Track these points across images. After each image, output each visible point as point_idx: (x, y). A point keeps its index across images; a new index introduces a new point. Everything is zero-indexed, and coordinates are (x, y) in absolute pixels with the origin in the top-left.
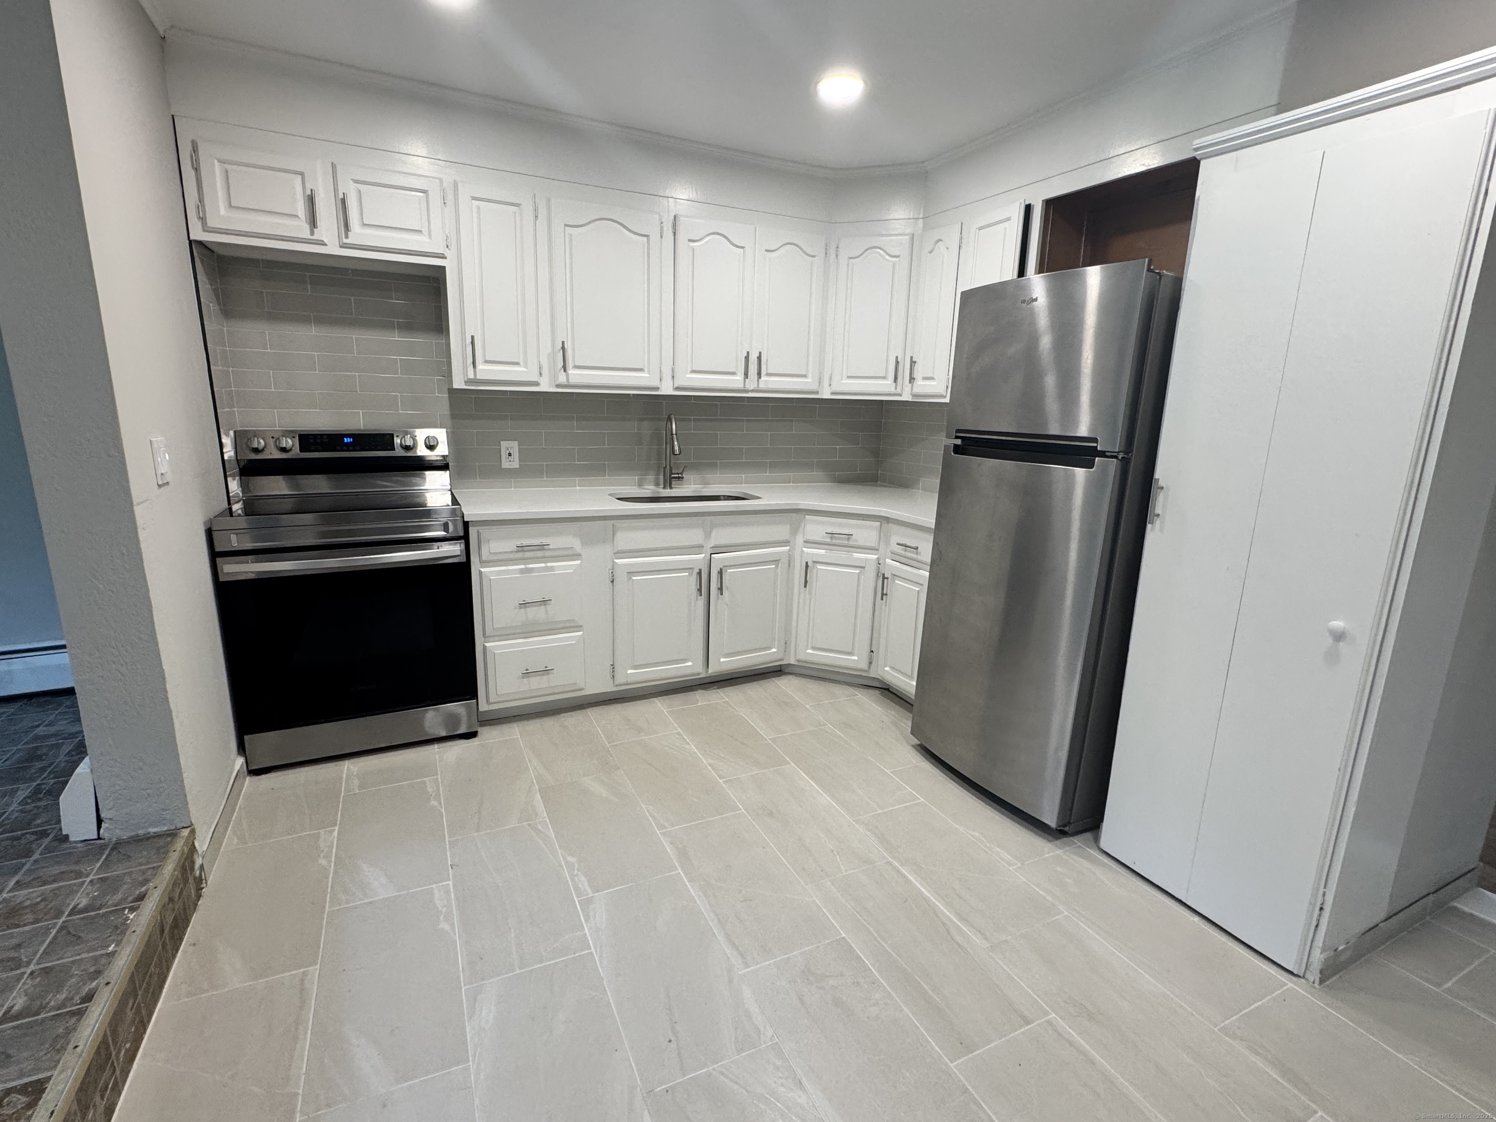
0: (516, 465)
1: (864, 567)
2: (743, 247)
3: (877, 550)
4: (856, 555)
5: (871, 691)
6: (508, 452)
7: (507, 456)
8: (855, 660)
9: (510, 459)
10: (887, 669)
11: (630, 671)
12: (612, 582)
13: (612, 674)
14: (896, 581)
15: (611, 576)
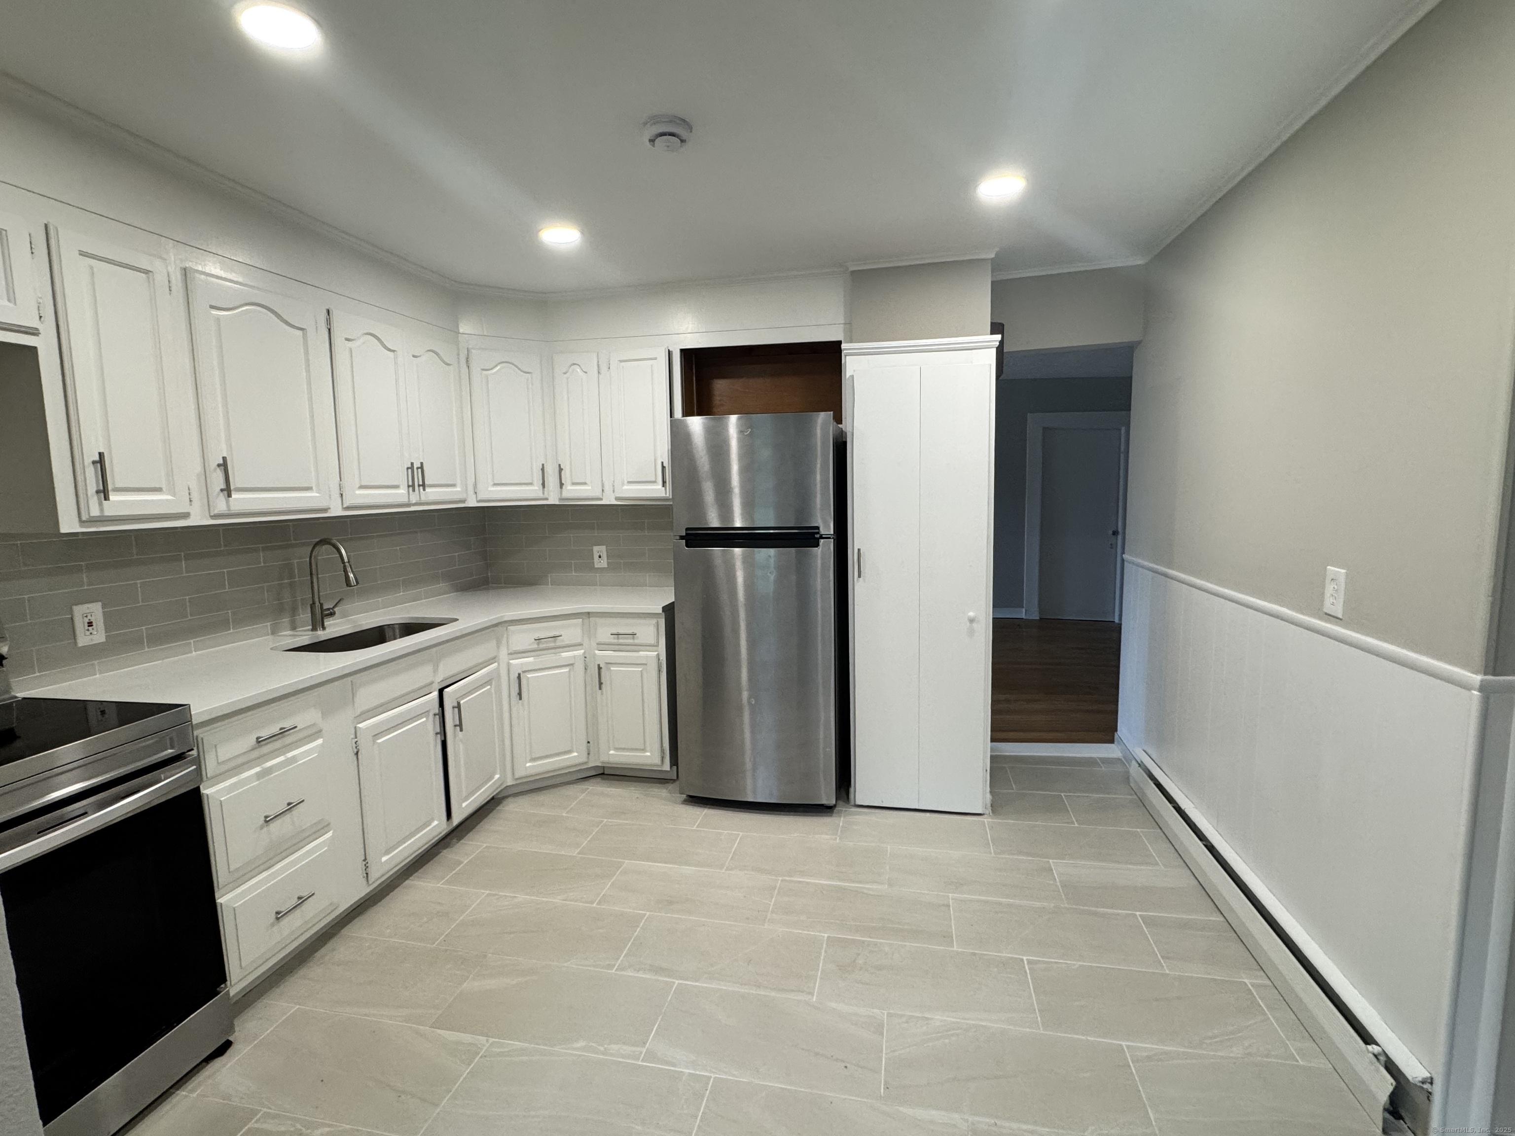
0: (99, 636)
1: (572, 665)
2: (393, 351)
3: (582, 645)
4: (564, 655)
5: (593, 780)
6: (87, 620)
7: (87, 628)
8: (575, 757)
9: (91, 631)
10: (612, 752)
11: (384, 859)
12: (357, 754)
13: (364, 872)
14: (612, 669)
15: (354, 747)
